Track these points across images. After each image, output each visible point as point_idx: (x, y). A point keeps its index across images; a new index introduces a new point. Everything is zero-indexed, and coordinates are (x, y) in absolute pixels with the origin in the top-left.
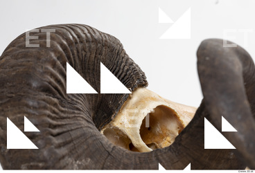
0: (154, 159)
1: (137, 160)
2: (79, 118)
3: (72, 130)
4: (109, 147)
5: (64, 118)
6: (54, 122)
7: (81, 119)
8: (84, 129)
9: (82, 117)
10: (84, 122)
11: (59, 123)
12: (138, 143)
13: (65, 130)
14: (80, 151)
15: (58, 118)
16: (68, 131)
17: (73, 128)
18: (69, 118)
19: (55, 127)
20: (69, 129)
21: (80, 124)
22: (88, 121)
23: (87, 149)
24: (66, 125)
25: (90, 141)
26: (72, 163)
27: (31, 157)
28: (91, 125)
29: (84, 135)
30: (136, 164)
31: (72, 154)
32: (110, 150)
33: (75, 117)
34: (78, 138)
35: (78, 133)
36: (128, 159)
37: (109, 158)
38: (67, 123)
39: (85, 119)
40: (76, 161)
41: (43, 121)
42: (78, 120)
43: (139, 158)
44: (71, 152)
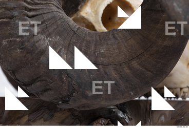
0: (111, 37)
1: (98, 38)
2: (50, 5)
3: (44, 13)
4: (75, 27)
5: (38, 4)
6: (30, 7)
7: (52, 5)
8: (54, 13)
9: (53, 4)
10: (54, 8)
11: (34, 8)
12: (100, 28)
13: (38, 13)
14: (51, 30)
15: (33, 4)
16: (41, 14)
17: (45, 12)
18: (42, 4)
19: (30, 10)
20: (42, 13)
21: (51, 9)
22: (58, 7)
23: (56, 28)
24: (39, 9)
25: (59, 22)
26: (44, 39)
27: (10, 34)
28: (60, 11)
29: (54, 17)
30: (97, 41)
31: (45, 32)
32: (75, 30)
33: (47, 3)
34: (49, 20)
35: (50, 16)
36: (90, 37)
37: (75, 36)
38: (40, 8)
39: (55, 6)
40: (47, 38)
41: (20, 4)
42: (49, 6)
43: (99, 36)
44: (43, 30)
